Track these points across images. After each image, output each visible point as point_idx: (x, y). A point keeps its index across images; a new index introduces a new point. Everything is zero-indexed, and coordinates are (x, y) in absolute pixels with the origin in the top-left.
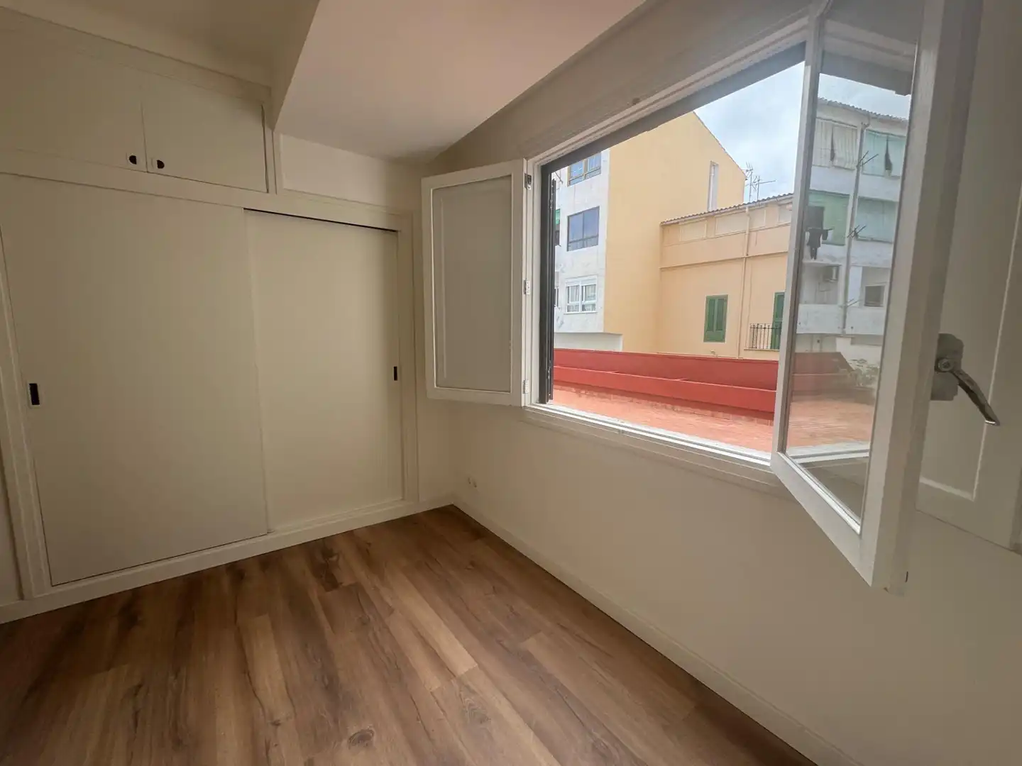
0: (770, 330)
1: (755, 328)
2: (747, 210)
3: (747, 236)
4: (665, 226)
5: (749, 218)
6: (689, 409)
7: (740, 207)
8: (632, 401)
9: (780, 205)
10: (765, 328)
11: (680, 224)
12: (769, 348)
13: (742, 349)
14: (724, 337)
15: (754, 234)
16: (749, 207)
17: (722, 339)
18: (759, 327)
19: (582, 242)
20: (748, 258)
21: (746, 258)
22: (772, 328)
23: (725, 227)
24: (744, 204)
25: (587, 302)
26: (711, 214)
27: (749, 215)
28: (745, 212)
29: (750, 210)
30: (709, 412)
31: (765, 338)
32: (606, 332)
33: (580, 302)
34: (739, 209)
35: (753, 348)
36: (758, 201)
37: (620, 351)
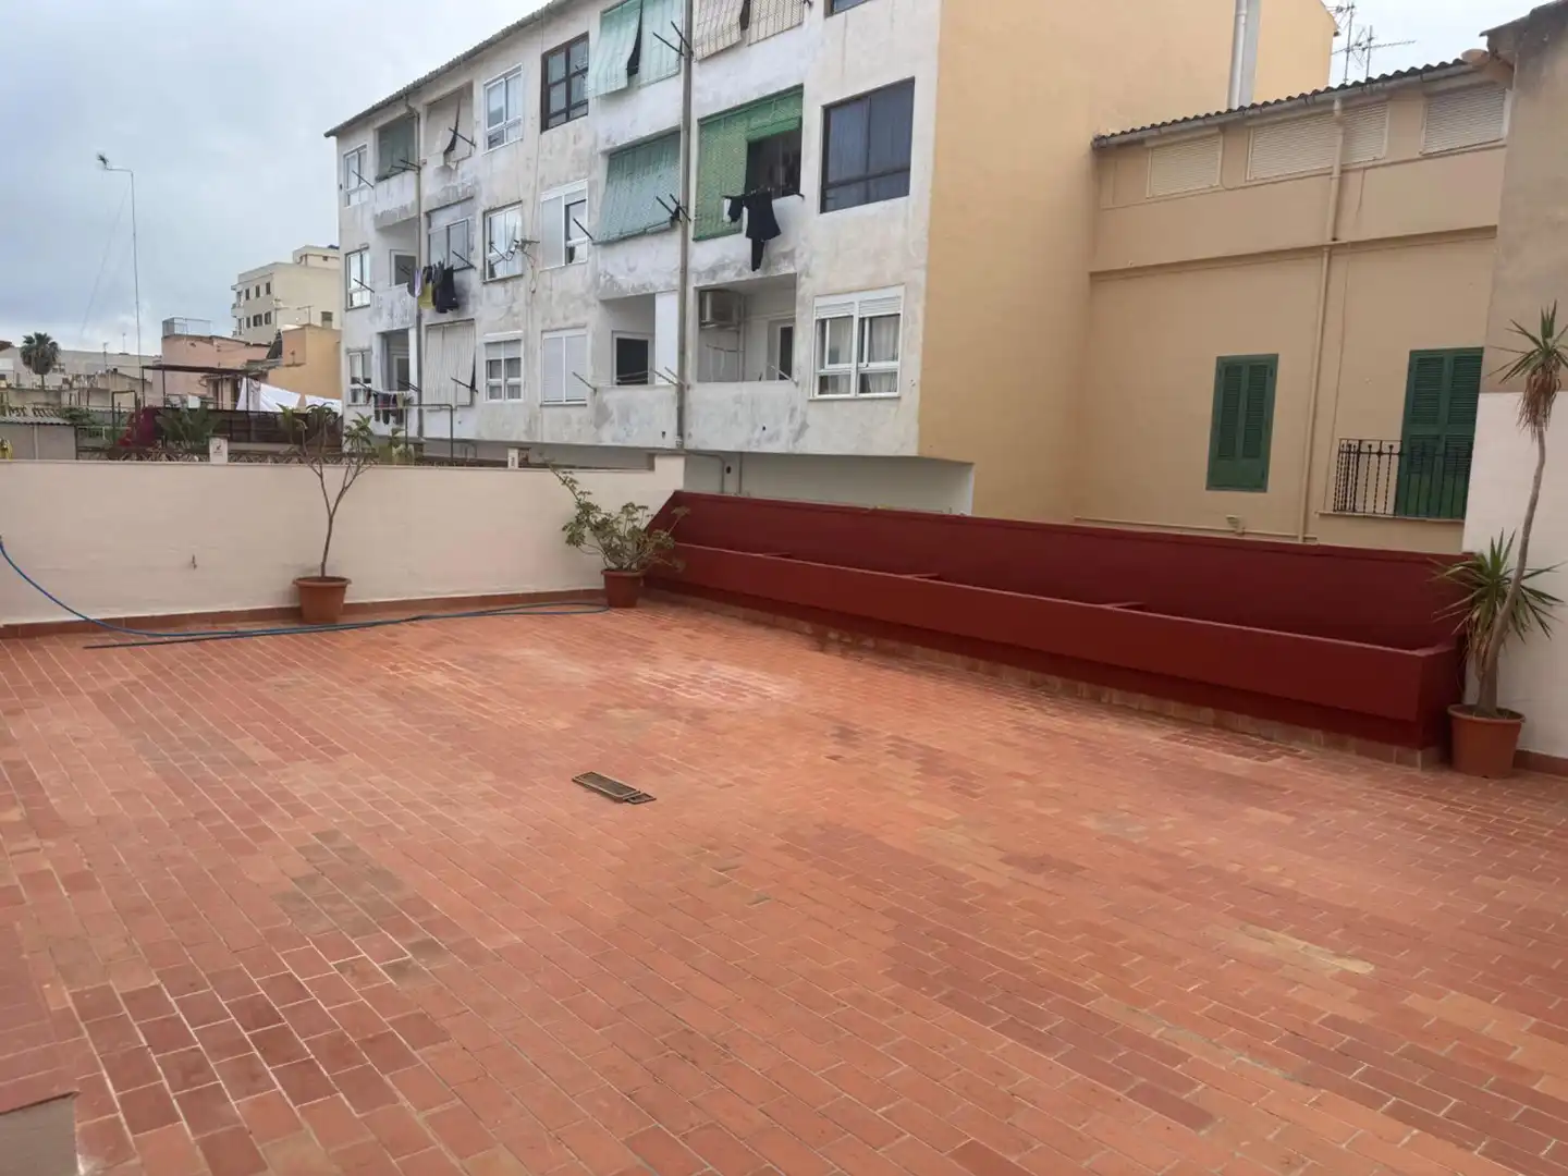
0: (1395, 459)
1: (1352, 454)
2: (1337, 106)
3: (1335, 183)
4: (1108, 150)
5: (1340, 130)
6: (1144, 701)
7: (1318, 98)
8: (973, 669)
9: (1429, 96)
10: (1380, 453)
11: (1148, 144)
12: (1390, 510)
13: (1314, 516)
14: (1264, 475)
15: (1354, 179)
16: (1344, 100)
17: (1258, 483)
18: (1364, 449)
19: (862, 185)
20: (1334, 250)
21: (1331, 247)
22: (1400, 454)
23: (1271, 157)
24: (1329, 90)
25: (873, 365)
26: (1237, 116)
27: (1340, 122)
28: (1331, 112)
29: (1344, 109)
30: (1208, 713)
31: (1381, 484)
32: (927, 454)
33: (853, 365)
34: (1316, 104)
35: (1344, 509)
36: (1369, 80)
37: (968, 513)
